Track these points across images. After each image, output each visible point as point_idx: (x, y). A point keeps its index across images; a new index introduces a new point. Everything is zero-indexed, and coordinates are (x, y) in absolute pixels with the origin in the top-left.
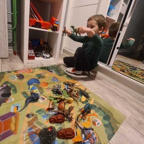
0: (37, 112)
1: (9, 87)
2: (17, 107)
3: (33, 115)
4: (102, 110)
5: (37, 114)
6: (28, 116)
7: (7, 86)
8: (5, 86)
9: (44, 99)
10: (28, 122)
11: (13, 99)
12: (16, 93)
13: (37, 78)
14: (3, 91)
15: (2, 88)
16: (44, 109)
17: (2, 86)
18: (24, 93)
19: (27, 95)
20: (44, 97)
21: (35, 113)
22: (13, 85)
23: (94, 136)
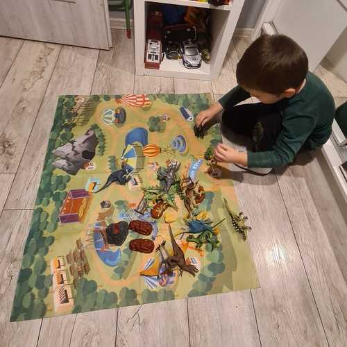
0: (116, 203)
1: (97, 139)
2: (95, 183)
3: (109, 206)
4: (222, 251)
5: (116, 206)
6: (103, 204)
7: (94, 135)
8: (91, 133)
9: (136, 184)
10: (100, 214)
11: (94, 167)
12: (103, 154)
13: (147, 128)
14: (86, 144)
15: (87, 137)
16: (127, 202)
17: (87, 134)
18: (113, 160)
19: (115, 165)
20: (138, 181)
21: (113, 203)
22: (102, 136)
23: (172, 279)
